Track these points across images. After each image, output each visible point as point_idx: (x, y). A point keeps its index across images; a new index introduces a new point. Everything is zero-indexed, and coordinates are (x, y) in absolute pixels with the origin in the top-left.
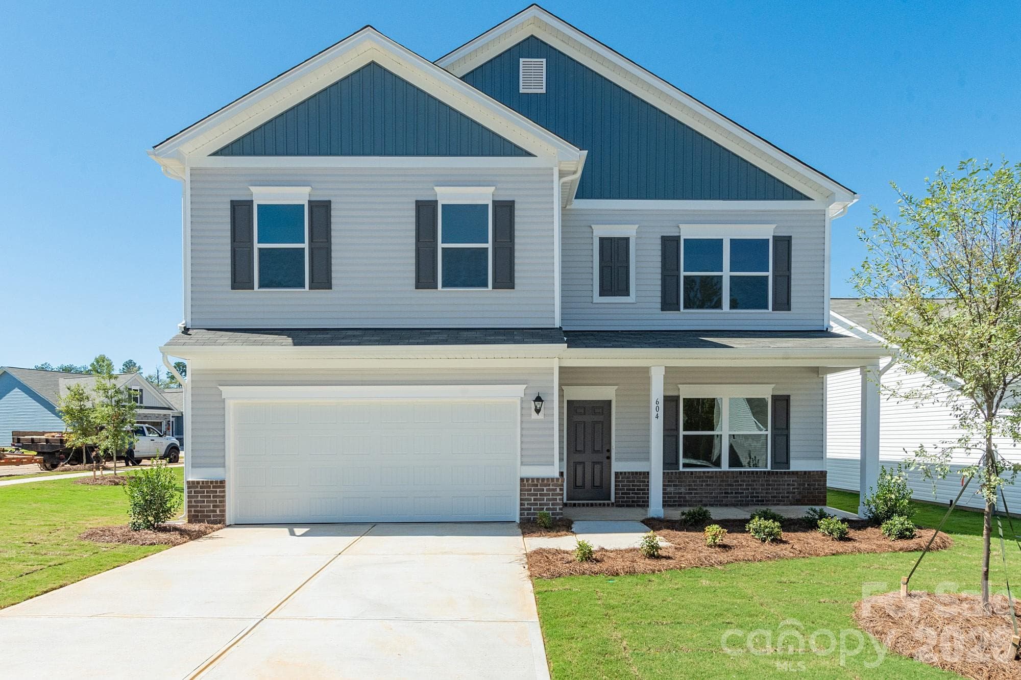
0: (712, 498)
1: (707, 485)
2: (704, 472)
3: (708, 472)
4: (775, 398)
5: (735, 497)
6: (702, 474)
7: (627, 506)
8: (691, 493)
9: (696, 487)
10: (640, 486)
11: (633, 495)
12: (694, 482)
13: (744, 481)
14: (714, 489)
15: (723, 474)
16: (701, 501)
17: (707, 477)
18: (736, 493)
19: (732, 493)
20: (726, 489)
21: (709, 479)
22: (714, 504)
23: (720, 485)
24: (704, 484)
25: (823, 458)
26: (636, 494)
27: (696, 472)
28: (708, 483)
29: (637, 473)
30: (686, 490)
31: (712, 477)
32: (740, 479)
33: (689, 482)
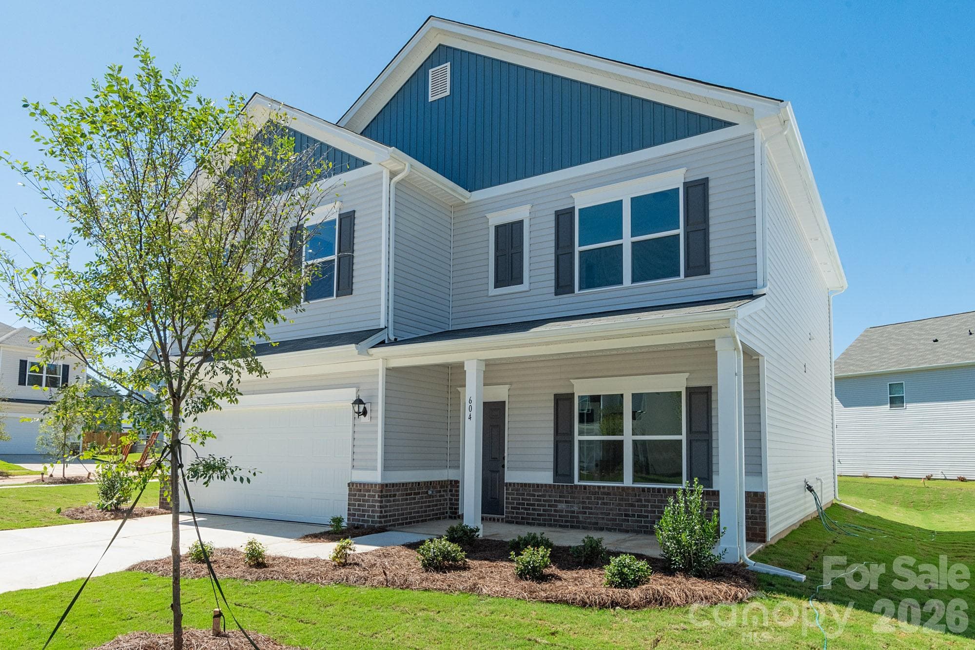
0: (608, 520)
1: (604, 504)
2: (599, 487)
3: (604, 487)
4: (691, 391)
5: (637, 521)
6: (597, 490)
7: (517, 523)
8: (585, 513)
9: (590, 506)
10: (529, 500)
11: (522, 511)
12: (588, 498)
13: (649, 501)
14: (611, 510)
15: (623, 490)
16: (597, 523)
17: (604, 493)
18: (639, 516)
19: (633, 516)
20: (626, 510)
21: (605, 496)
22: (612, 529)
23: (619, 505)
24: (600, 502)
25: (761, 473)
26: (526, 509)
27: (590, 486)
28: (605, 501)
29: (525, 484)
30: (579, 508)
31: (609, 494)
32: (643, 498)
33: (583, 499)
